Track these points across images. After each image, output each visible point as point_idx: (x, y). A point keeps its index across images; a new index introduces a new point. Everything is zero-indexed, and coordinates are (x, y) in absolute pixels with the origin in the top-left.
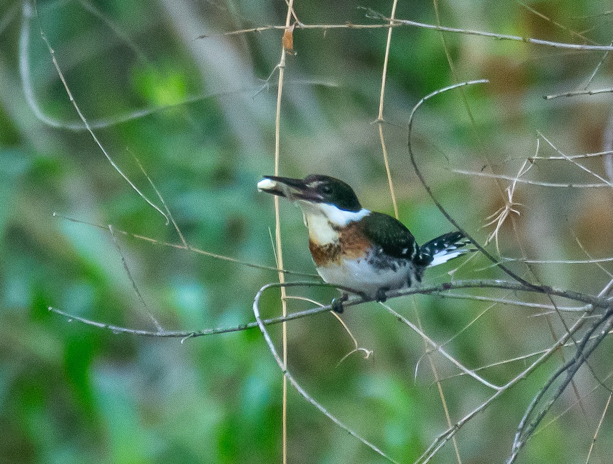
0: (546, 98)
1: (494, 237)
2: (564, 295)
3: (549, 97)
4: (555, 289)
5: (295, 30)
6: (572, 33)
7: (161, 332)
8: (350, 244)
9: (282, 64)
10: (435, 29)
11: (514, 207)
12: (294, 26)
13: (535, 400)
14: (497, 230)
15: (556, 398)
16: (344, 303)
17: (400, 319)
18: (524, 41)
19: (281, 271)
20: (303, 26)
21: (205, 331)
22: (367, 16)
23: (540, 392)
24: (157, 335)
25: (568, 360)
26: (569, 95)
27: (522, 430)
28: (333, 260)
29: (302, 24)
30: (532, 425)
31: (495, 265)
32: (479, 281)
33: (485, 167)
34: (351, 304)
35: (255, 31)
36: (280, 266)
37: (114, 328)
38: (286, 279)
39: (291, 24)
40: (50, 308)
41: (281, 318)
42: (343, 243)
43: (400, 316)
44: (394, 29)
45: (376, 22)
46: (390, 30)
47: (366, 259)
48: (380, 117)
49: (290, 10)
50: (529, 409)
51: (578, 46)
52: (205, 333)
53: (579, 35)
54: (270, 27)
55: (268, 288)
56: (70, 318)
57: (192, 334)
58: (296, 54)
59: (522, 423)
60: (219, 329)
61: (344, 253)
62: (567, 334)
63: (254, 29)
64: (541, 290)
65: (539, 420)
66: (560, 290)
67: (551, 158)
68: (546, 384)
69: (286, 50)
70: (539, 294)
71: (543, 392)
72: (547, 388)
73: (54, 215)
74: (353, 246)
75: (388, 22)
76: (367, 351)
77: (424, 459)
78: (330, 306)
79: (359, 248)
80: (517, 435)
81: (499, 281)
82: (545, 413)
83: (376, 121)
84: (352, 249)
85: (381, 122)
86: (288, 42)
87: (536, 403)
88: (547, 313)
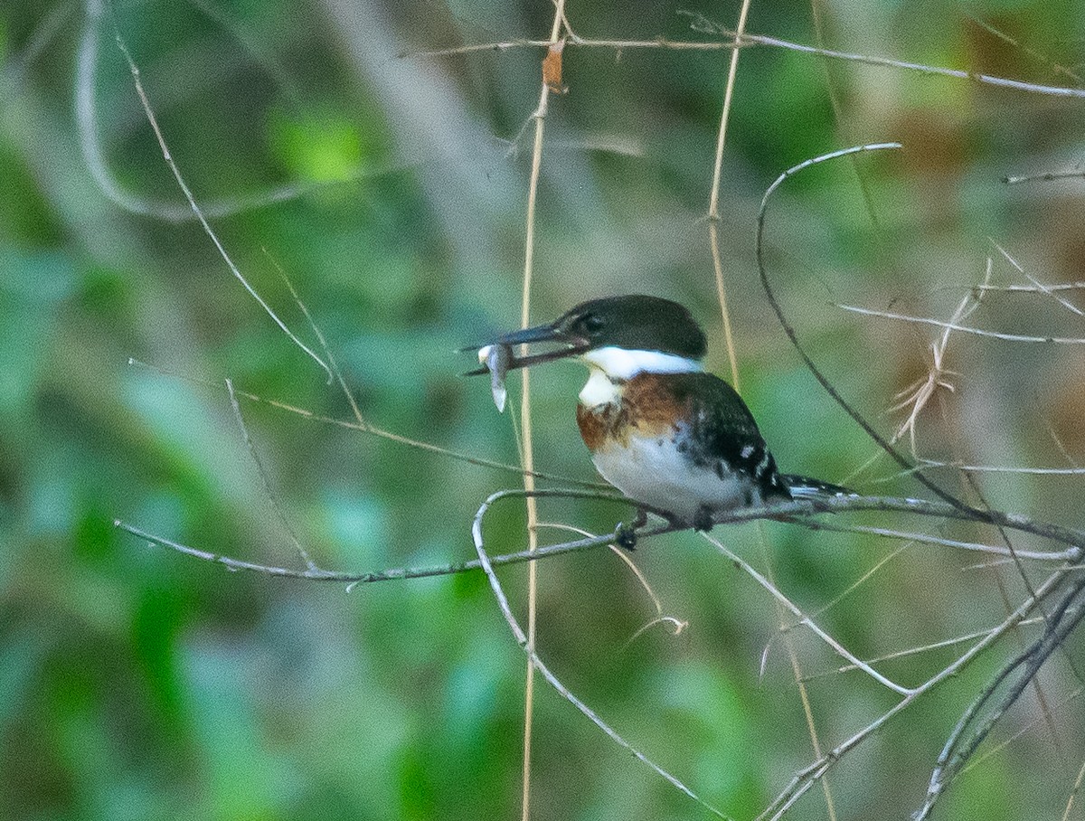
0: (1006, 181)
1: (908, 430)
2: (1027, 528)
3: (1013, 180)
4: (1012, 517)
5: (567, 47)
6: (1058, 68)
7: (312, 571)
8: (644, 409)
9: (541, 111)
10: (815, 55)
11: (943, 376)
12: (563, 41)
13: (969, 711)
14: (912, 418)
15: (1006, 707)
16: (638, 530)
17: (737, 565)
18: (972, 79)
19: (529, 474)
20: (579, 41)
21: (390, 573)
22: (693, 26)
23: (979, 698)
24: (304, 577)
25: (1030, 644)
26: (1048, 178)
27: (945, 763)
28: (615, 437)
29: (578, 39)
30: (961, 755)
31: (907, 472)
32: (877, 499)
33: (895, 301)
34: (650, 534)
35: (495, 49)
36: (528, 464)
37: (229, 561)
38: (536, 485)
39: (560, 37)
40: (117, 523)
41: (525, 554)
42: (633, 406)
43: (738, 559)
44: (743, 52)
45: (711, 38)
46: (736, 53)
47: (674, 441)
48: (713, 210)
49: (560, 14)
50: (959, 727)
51: (1066, 91)
52: (390, 576)
53: (1068, 72)
54: (522, 42)
55: (503, 497)
56: (154, 541)
57: (368, 577)
58: (566, 91)
59: (944, 753)
60: (414, 570)
61: (634, 424)
62: (1030, 601)
63: (492, 46)
64: (987, 518)
65: (974, 746)
66: (1021, 519)
67: (1013, 288)
68: (988, 684)
69: (549, 84)
70: (982, 525)
71: (984, 699)
72: (991, 691)
73: (130, 362)
74: (648, 413)
75: (731, 40)
76: (677, 623)
77: (772, 813)
78: (611, 536)
79: (662, 419)
80: (936, 773)
81: (912, 501)
82: (985, 734)
83: (705, 218)
84: (648, 419)
85: (712, 220)
86: (552, 69)
87: (972, 717)
88: (996, 563)
